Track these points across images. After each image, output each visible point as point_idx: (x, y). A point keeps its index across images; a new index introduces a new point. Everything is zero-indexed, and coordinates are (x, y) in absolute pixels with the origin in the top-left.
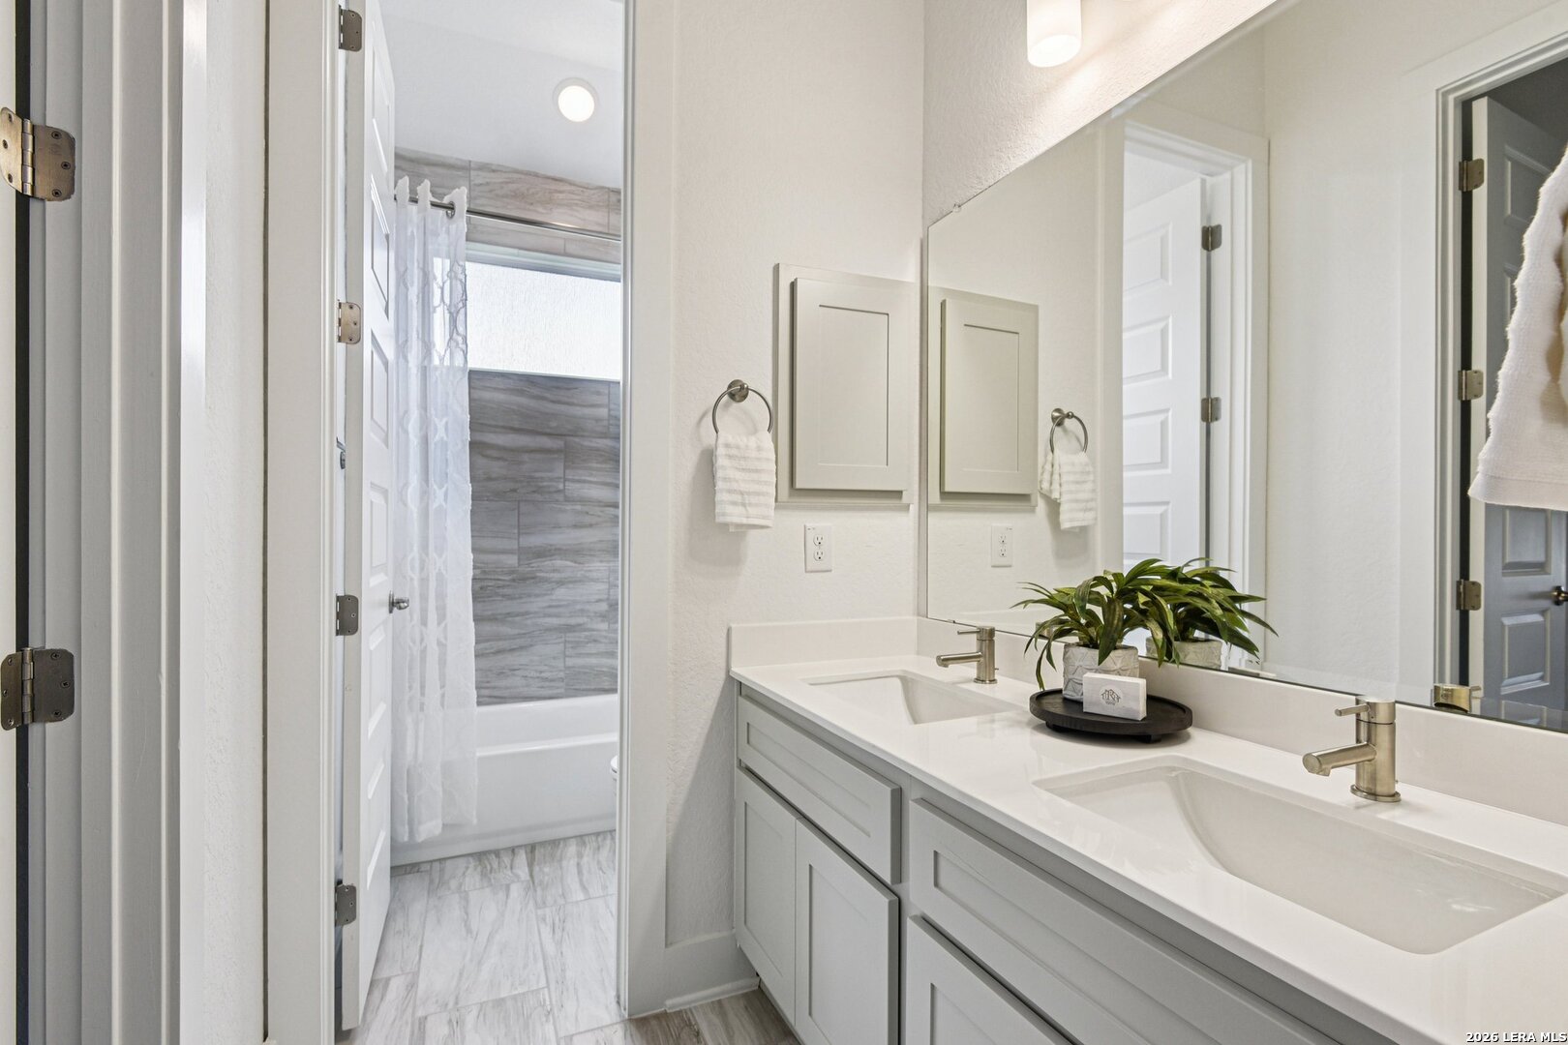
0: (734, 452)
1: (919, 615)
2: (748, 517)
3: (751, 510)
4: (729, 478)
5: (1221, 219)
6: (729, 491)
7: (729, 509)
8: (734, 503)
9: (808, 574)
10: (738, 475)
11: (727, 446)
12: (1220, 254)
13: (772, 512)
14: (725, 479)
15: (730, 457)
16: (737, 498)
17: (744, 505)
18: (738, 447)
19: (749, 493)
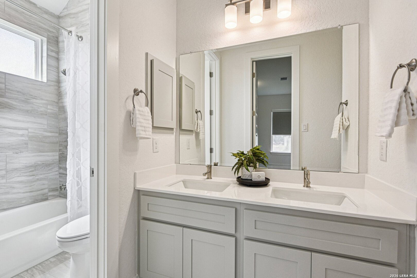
0: (142, 113)
1: (176, 163)
2: (146, 135)
3: (147, 133)
4: (141, 122)
5: (213, 71)
6: (141, 126)
7: (141, 132)
8: (142, 130)
9: (154, 153)
10: (143, 121)
11: (139, 110)
12: (213, 78)
13: (151, 133)
14: (140, 122)
15: (140, 114)
16: (143, 129)
17: (145, 131)
18: (143, 111)
19: (146, 127)
